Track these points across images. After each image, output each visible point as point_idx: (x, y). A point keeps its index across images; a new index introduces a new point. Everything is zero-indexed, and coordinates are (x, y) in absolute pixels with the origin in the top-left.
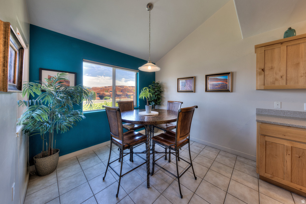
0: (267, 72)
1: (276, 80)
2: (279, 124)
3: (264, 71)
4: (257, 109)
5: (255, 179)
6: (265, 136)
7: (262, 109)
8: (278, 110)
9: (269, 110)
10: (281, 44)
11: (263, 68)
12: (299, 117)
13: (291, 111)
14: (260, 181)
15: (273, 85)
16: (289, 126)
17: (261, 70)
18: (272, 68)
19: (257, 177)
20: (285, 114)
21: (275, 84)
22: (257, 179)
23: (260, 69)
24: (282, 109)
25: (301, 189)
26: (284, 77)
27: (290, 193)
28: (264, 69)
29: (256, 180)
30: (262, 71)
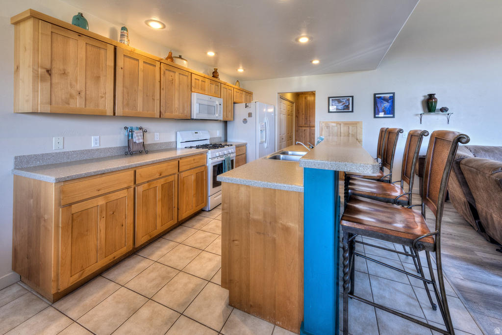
0: (56, 79)
1: (71, 96)
2: (93, 174)
3: (50, 75)
4: (16, 158)
5: (46, 312)
6: (70, 205)
7: (28, 156)
8: (59, 153)
9: (43, 155)
10: (79, 35)
11: (48, 67)
12: (87, 158)
13: (78, 151)
14: (56, 305)
15: (67, 105)
16: (103, 174)
17: (45, 70)
18: (64, 73)
19: (46, 305)
20: (70, 157)
21: (69, 104)
22: (51, 309)
23: (42, 67)
24: (66, 150)
25: (114, 258)
26: (83, 94)
27: (101, 277)
28: (51, 70)
29: (51, 312)
30: (46, 73)
